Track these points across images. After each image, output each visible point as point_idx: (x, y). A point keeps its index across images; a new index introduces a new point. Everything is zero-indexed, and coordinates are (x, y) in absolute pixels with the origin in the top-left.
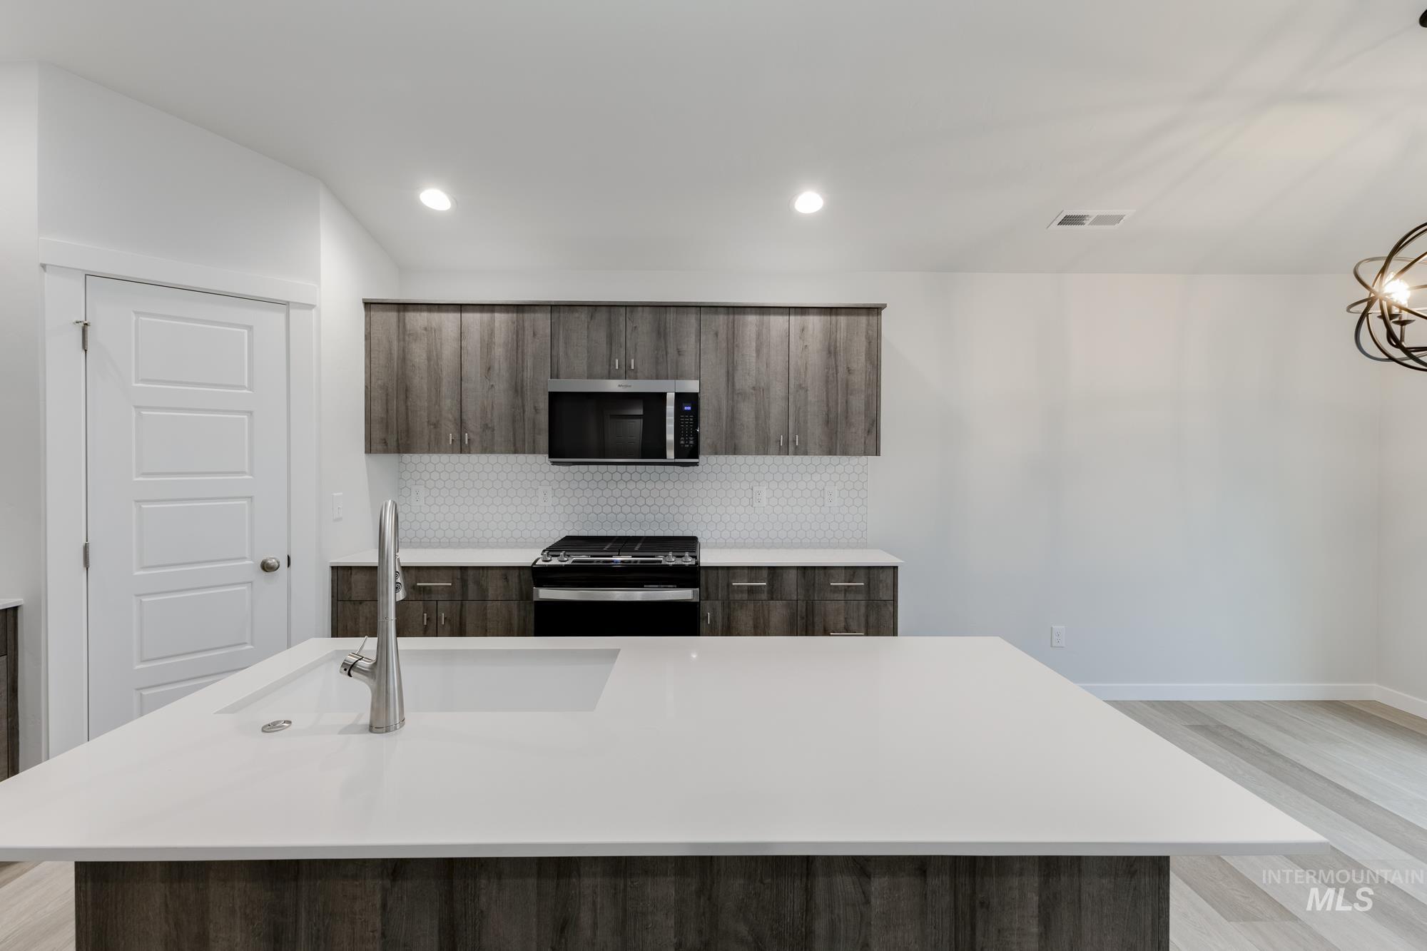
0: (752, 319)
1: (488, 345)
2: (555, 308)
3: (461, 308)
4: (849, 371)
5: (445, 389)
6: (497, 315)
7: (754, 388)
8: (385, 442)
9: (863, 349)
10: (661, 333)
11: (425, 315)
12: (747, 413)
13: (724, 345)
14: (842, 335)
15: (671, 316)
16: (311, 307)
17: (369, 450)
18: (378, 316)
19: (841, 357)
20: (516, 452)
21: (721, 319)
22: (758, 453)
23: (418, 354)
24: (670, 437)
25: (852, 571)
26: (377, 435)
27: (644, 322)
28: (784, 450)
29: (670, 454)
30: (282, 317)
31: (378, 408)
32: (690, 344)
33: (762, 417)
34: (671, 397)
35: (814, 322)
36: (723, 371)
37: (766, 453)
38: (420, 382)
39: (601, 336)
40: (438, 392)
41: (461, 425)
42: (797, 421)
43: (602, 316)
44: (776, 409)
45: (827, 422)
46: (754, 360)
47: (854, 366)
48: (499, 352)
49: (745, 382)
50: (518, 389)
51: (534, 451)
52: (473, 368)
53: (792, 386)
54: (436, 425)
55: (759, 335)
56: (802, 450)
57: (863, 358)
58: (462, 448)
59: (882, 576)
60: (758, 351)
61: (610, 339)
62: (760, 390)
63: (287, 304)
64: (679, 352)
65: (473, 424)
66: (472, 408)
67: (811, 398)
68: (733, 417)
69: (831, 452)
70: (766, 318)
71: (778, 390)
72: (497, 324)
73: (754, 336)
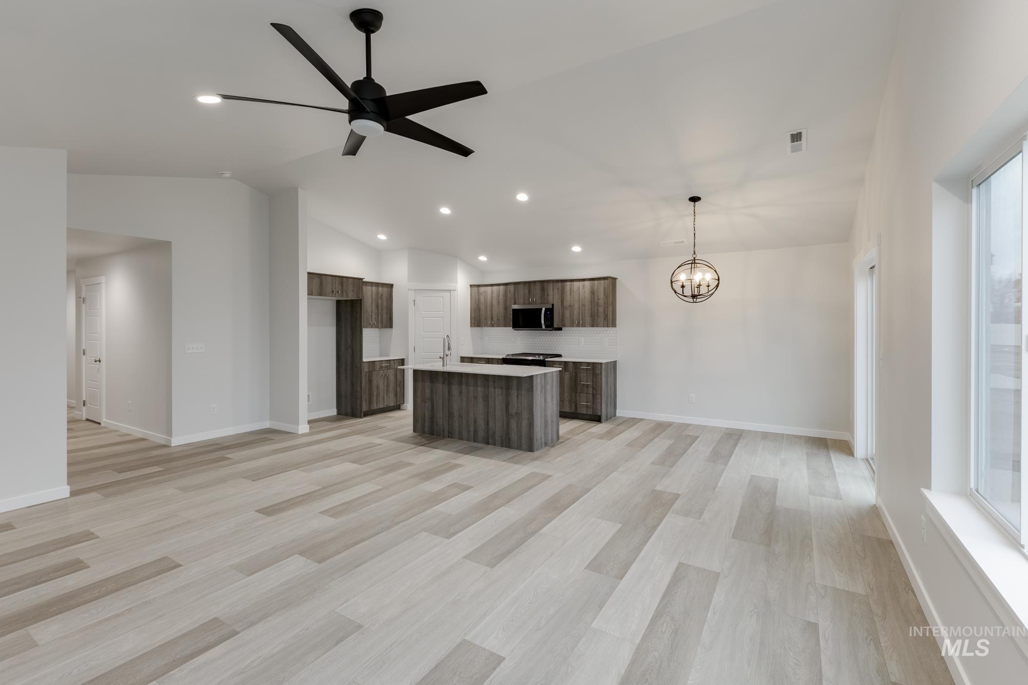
0: (568, 283)
1: (498, 296)
2: (515, 284)
3: (492, 285)
4: (598, 299)
5: (488, 309)
6: (501, 287)
7: (569, 306)
8: (474, 324)
9: (602, 291)
10: (543, 289)
11: (484, 288)
12: (567, 314)
13: (560, 292)
14: (596, 287)
15: (545, 284)
16: (455, 290)
17: (471, 326)
18: (473, 288)
19: (596, 294)
20: (505, 327)
21: (560, 284)
22: (570, 327)
23: (482, 299)
24: (543, 322)
25: (588, 364)
26: (473, 322)
27: (538, 287)
28: (578, 325)
29: (544, 327)
30: (449, 294)
31: (473, 316)
32: (551, 293)
33: (571, 315)
34: (544, 309)
35: (587, 283)
36: (560, 301)
37: (573, 327)
38: (482, 307)
39: (527, 291)
40: (487, 309)
41: (492, 319)
42: (582, 316)
43: (527, 285)
44: (576, 312)
45: (592, 316)
46: (569, 297)
47: (600, 297)
48: (501, 297)
49: (567, 304)
50: (506, 308)
51: (510, 326)
52: (495, 303)
53: (581, 304)
54: (486, 319)
55: (571, 288)
56: (584, 325)
58: (493, 326)
59: (597, 366)
60: (570, 294)
61: (529, 292)
62: (571, 306)
63: (450, 290)
64: (548, 295)
65: (495, 319)
66: (495, 314)
67: (586, 309)
68: (563, 315)
69: (593, 326)
70: (572, 283)
71: (576, 306)
72: (501, 289)
73: (569, 289)
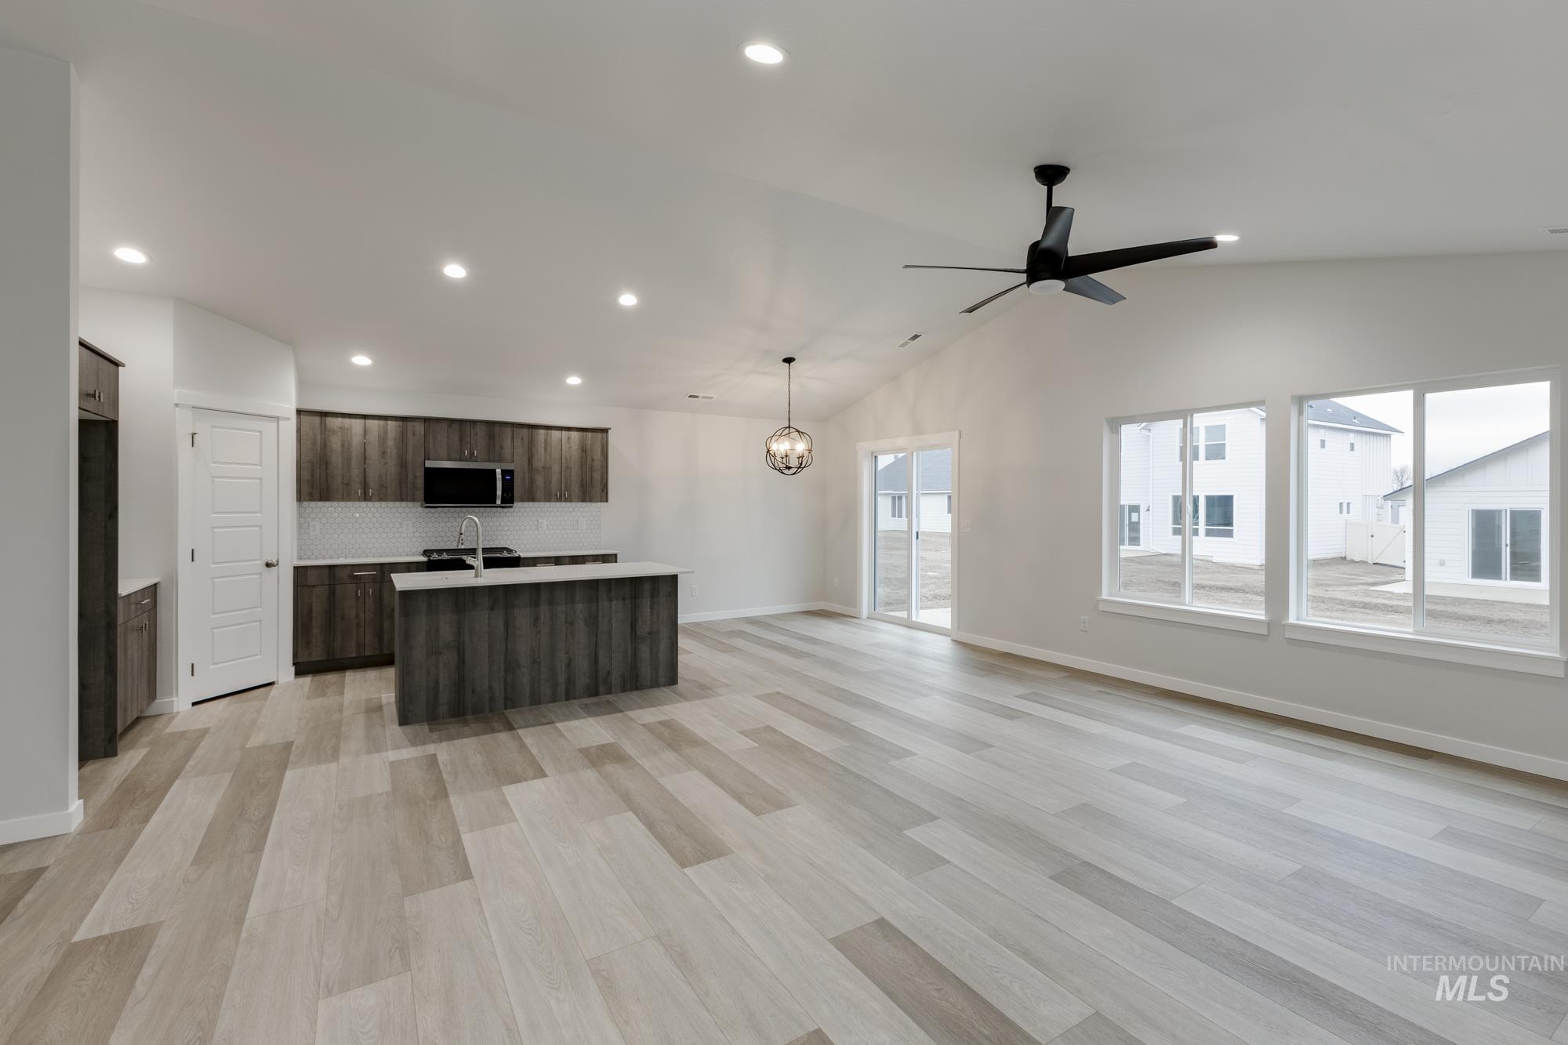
0: (542, 432)
1: (383, 439)
2: (427, 420)
3: (365, 417)
4: (593, 460)
5: (354, 464)
6: (389, 422)
7: (543, 467)
8: (311, 494)
9: (599, 449)
10: (491, 437)
11: (340, 420)
12: (539, 480)
13: (527, 444)
14: (589, 442)
15: (497, 429)
17: (298, 499)
18: (305, 419)
19: (589, 452)
20: (402, 500)
21: (525, 431)
22: (545, 501)
23: (335, 443)
24: (499, 492)
26: (305, 490)
27: (481, 432)
28: (559, 500)
29: (499, 502)
30: (275, 425)
31: (306, 475)
32: (508, 443)
33: (547, 482)
34: (498, 471)
35: (575, 435)
36: (527, 458)
37: (549, 501)
38: (336, 459)
39: (456, 437)
40: (349, 465)
41: (365, 486)
42: (566, 484)
43: (456, 426)
44: (555, 478)
45: (582, 485)
46: (543, 453)
47: (595, 458)
48: (391, 443)
49: (539, 463)
50: (403, 464)
51: (413, 500)
52: (373, 453)
53: (563, 465)
54: (347, 485)
55: (546, 440)
56: (569, 500)
57: (600, 453)
58: (366, 498)
60: (545, 449)
61: (461, 439)
62: (547, 469)
63: (278, 417)
64: (502, 448)
65: (373, 485)
66: (372, 475)
67: (573, 473)
68: (532, 481)
69: (583, 500)
70: (549, 432)
71: (556, 468)
72: (389, 427)
73: (543, 440)
